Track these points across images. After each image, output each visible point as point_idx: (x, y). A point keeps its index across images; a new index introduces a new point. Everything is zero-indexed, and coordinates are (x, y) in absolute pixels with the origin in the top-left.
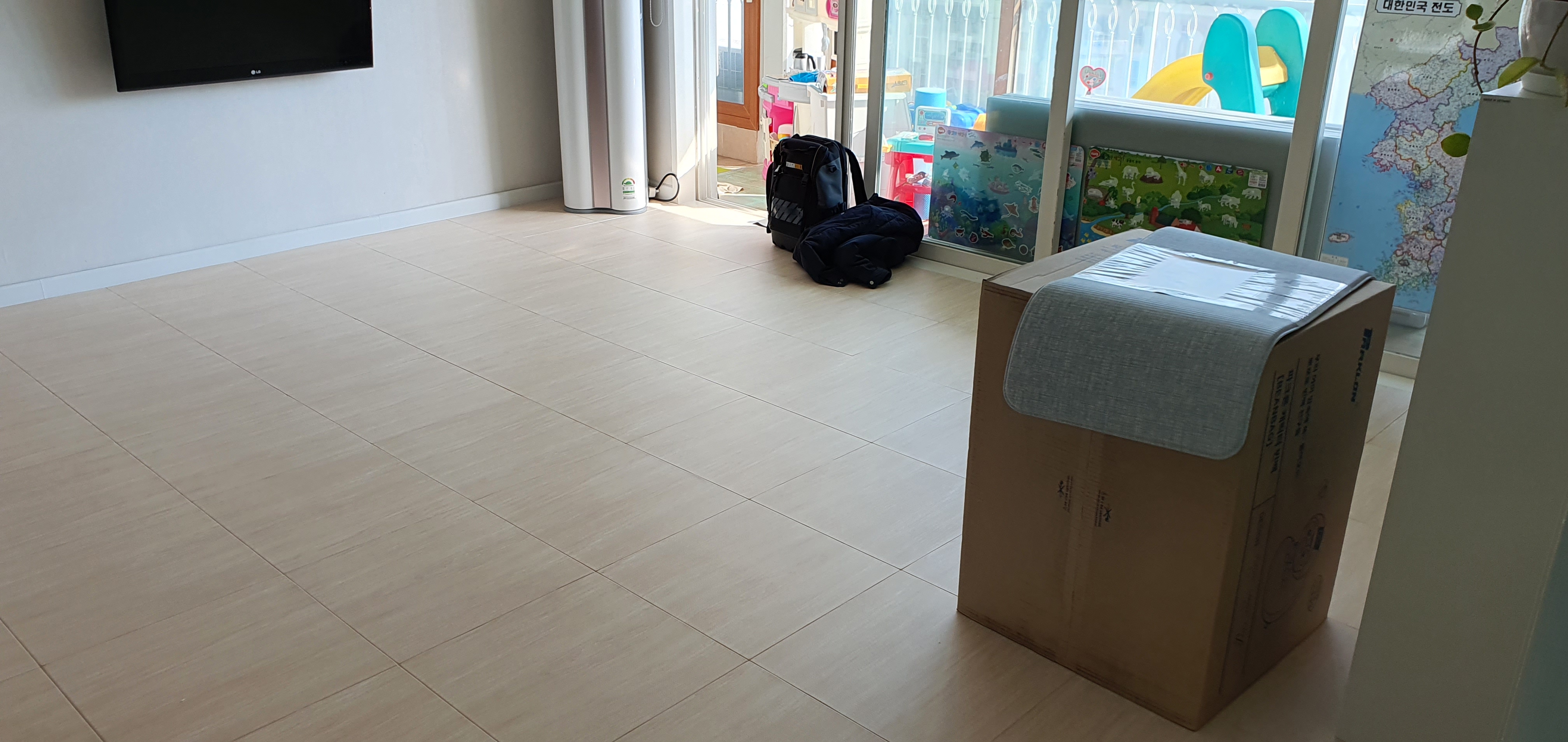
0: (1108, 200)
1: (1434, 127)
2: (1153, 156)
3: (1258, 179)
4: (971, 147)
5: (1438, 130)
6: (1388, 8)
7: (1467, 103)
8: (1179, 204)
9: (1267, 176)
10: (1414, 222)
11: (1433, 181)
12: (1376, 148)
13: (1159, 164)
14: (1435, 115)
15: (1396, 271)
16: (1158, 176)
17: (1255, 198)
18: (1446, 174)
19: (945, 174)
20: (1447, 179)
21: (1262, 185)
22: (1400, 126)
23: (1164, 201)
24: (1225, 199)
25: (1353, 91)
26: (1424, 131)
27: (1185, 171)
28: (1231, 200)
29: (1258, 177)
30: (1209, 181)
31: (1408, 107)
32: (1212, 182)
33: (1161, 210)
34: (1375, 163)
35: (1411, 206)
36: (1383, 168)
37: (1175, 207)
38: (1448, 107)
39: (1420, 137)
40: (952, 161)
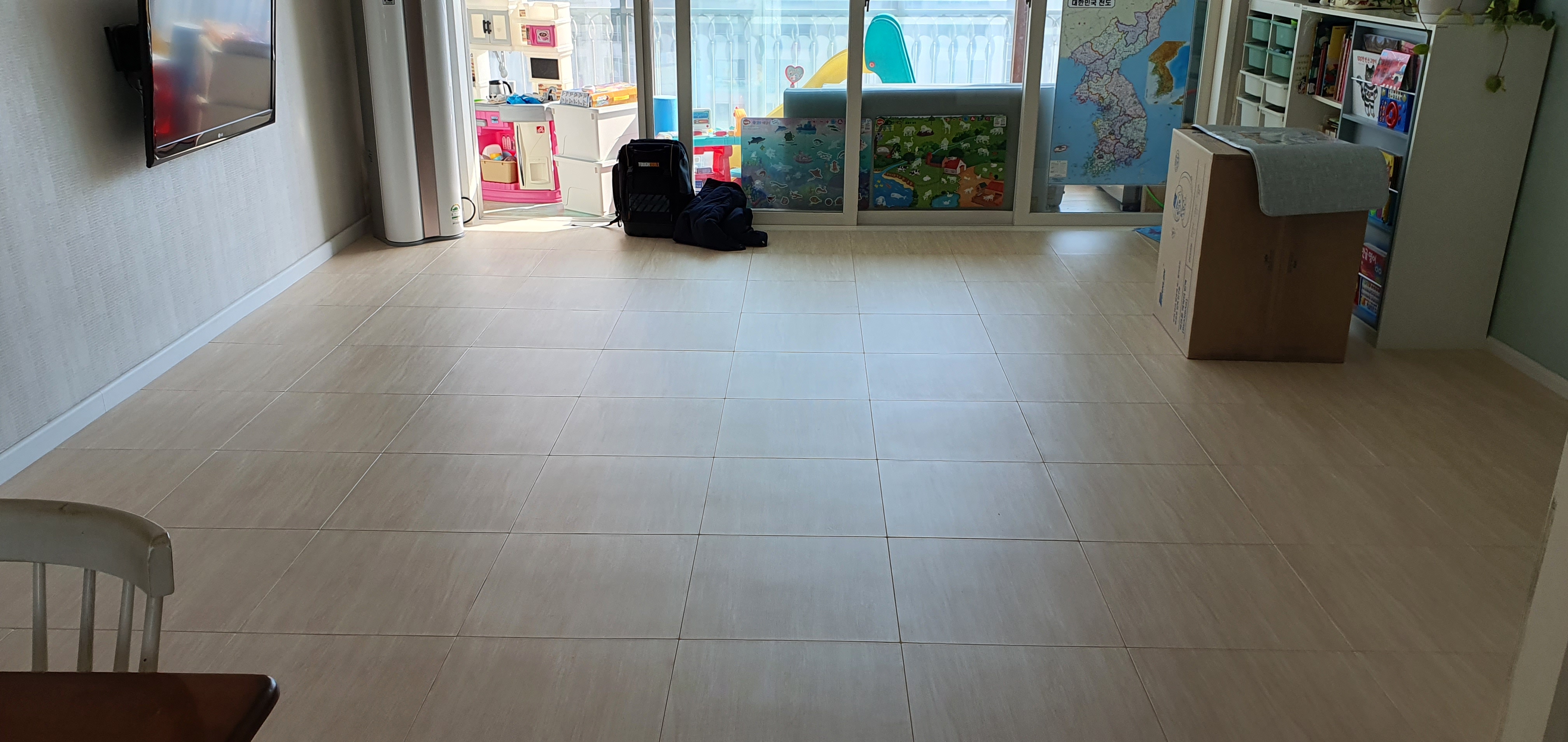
0: (893, 154)
1: (1109, 73)
2: (925, 117)
3: (1000, 122)
4: (775, 132)
5: (1110, 74)
6: (1075, 5)
7: (1124, 57)
8: (947, 147)
9: (1005, 118)
10: (1103, 131)
11: (1111, 105)
12: (1078, 89)
13: (930, 122)
14: (1108, 66)
15: (1096, 163)
16: (930, 130)
17: (999, 133)
18: (1118, 100)
19: (753, 155)
20: (1119, 103)
21: (1003, 125)
22: (1089, 74)
23: (935, 147)
24: (979, 138)
25: (1061, 56)
26: (1103, 76)
27: (949, 124)
28: (983, 138)
29: (1000, 120)
30: (967, 128)
31: (1093, 62)
32: (969, 128)
33: (933, 153)
34: (1077, 99)
35: (1100, 122)
36: (1082, 101)
37: (944, 150)
38: (1114, 60)
39: (1101, 79)
40: (760, 144)
